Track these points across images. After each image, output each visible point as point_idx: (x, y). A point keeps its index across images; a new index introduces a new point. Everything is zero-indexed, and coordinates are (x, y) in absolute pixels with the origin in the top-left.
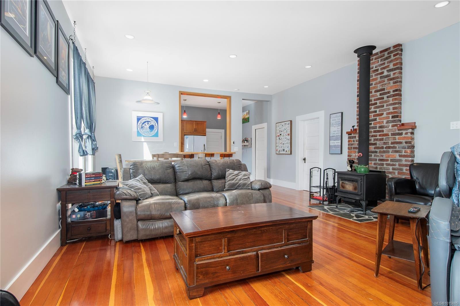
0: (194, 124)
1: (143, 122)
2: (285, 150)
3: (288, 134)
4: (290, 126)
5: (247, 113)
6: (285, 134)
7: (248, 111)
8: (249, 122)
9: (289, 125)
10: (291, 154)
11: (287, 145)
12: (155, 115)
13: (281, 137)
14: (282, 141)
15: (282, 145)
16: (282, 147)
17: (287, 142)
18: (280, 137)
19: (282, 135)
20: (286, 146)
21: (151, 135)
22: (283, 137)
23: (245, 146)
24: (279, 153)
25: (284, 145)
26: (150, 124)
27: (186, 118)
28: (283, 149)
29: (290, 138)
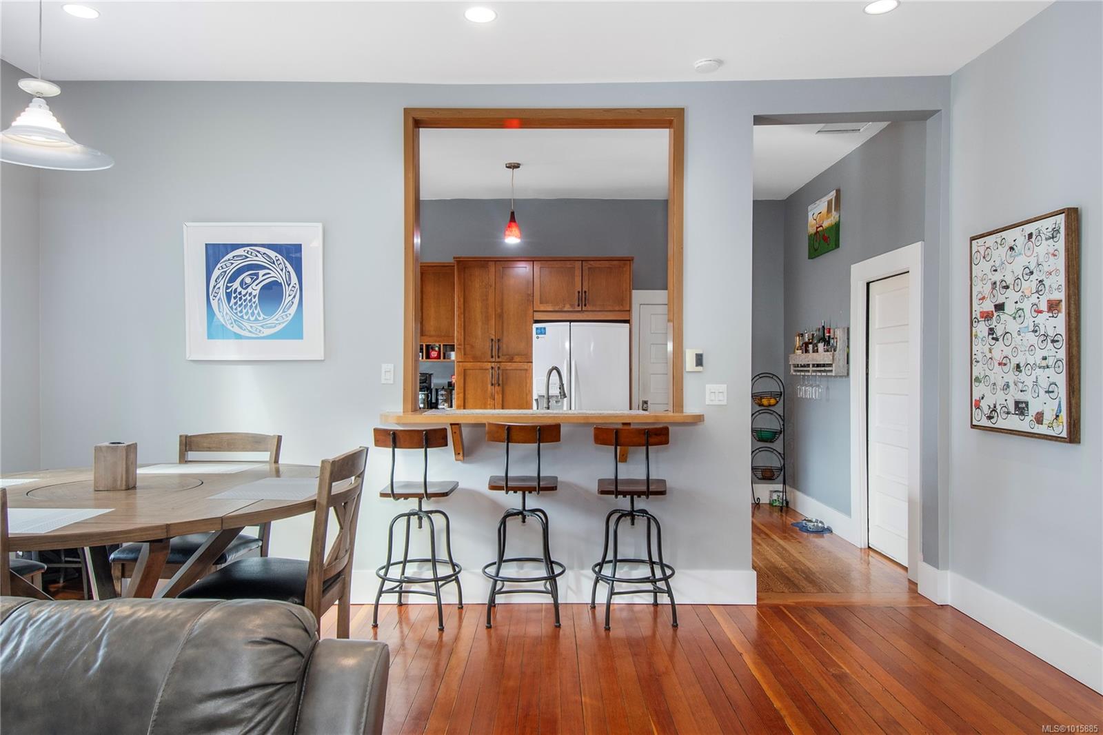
0: (578, 273)
1: (231, 269)
2: (1033, 411)
3: (1053, 306)
4: (1068, 250)
5: (830, 203)
6: (1026, 305)
7: (834, 193)
8: (837, 246)
9: (1061, 244)
10: (1074, 435)
11: (1044, 377)
12: (285, 234)
13: (1005, 322)
14: (1007, 351)
15: (1011, 377)
16: (1007, 386)
17: (1045, 353)
18: (994, 323)
19: (1010, 308)
20: (1036, 383)
21: (267, 332)
22: (1013, 326)
23: (818, 365)
24: (988, 423)
25: (1027, 378)
26: (264, 278)
27: (518, 247)
28: (1017, 403)
29: (1062, 329)
